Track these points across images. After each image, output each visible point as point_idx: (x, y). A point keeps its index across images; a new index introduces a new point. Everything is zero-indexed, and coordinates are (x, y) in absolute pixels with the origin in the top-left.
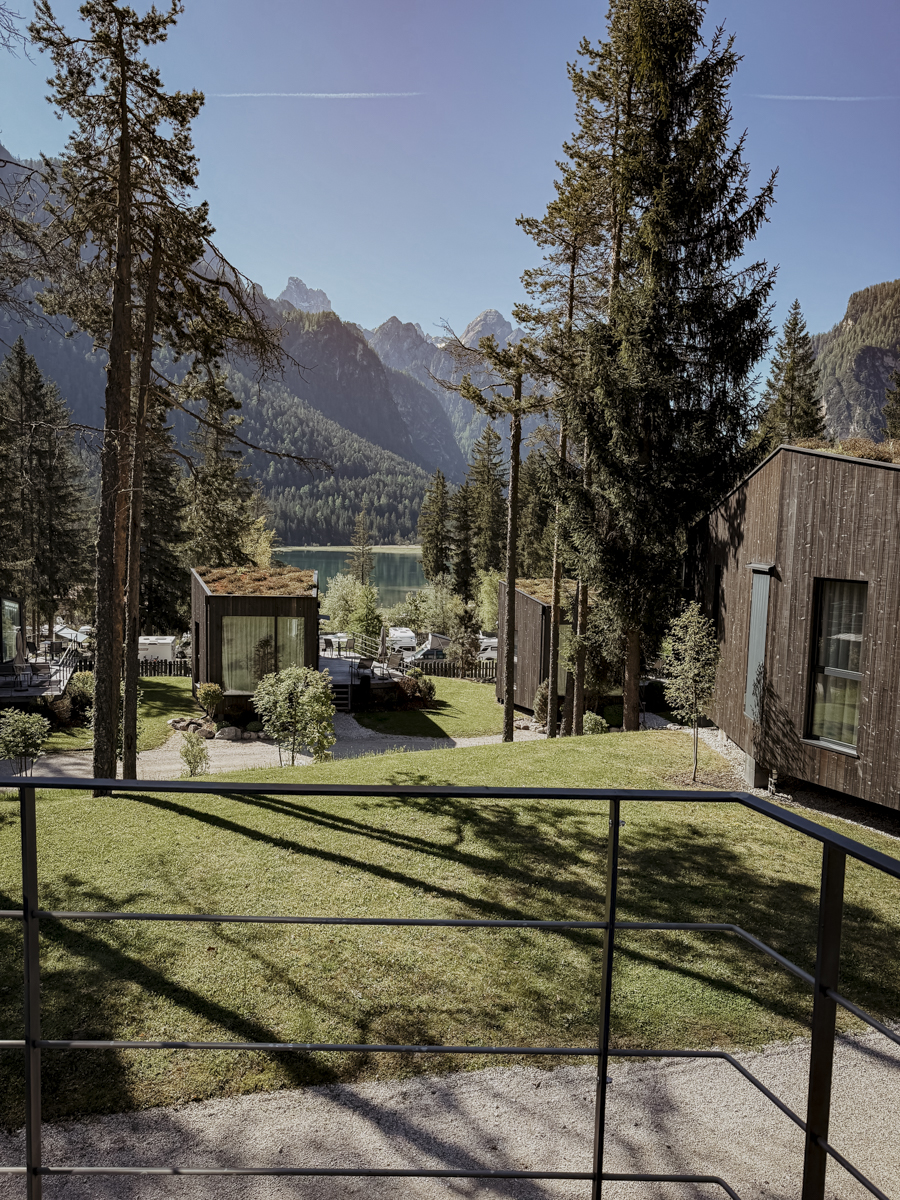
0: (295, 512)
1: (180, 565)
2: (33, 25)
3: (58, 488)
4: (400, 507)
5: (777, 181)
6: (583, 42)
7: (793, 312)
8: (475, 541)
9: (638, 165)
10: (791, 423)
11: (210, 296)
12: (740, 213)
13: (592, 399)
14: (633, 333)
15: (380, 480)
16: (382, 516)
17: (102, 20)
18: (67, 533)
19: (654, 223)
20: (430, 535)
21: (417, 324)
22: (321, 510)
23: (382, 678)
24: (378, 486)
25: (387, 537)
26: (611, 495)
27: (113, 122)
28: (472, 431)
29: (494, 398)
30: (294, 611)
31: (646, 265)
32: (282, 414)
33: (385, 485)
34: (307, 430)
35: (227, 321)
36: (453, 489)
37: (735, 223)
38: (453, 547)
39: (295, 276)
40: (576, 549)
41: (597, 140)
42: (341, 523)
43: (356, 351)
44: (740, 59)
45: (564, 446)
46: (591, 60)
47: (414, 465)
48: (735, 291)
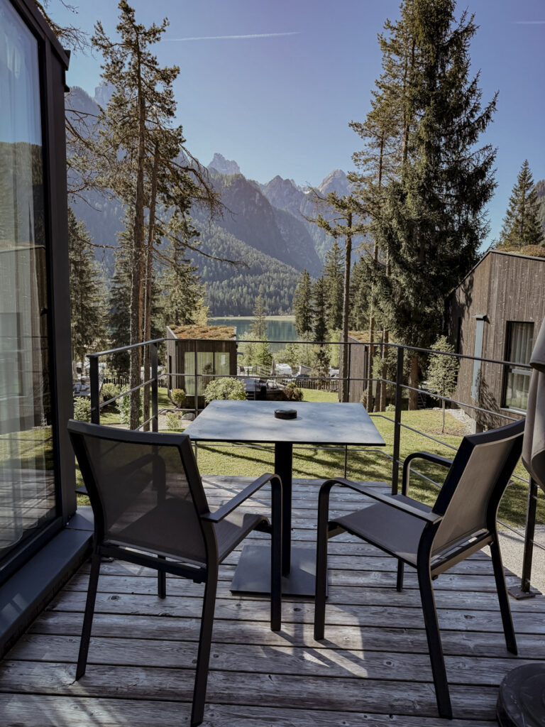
0: (219, 297)
1: (156, 327)
2: (93, 37)
3: (85, 283)
4: (282, 292)
5: (498, 98)
6: (387, 22)
7: (524, 167)
8: (327, 312)
9: (417, 93)
10: (522, 236)
11: (183, 175)
12: (477, 117)
13: (391, 226)
14: (413, 189)
15: (270, 276)
16: (271, 298)
17: (128, 32)
18: (91, 309)
19: (426, 126)
20: (300, 308)
21: (292, 180)
22: (234, 295)
23: (272, 388)
24: (269, 280)
25: (274, 310)
26: (401, 280)
27: (133, 85)
28: (326, 245)
29: (336, 226)
30: (224, 349)
31: (422, 149)
32: (211, 237)
33: (273, 279)
34: (226, 246)
35: (192, 188)
36: (314, 281)
37: (473, 124)
38: (314, 316)
39: (218, 152)
40: (381, 310)
41: (395, 76)
42: (246, 302)
43: (255, 198)
44: (478, 27)
45: (376, 253)
46: (391, 32)
47: (290, 267)
48: (474, 162)
